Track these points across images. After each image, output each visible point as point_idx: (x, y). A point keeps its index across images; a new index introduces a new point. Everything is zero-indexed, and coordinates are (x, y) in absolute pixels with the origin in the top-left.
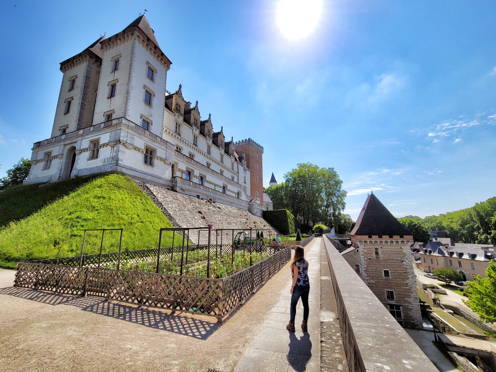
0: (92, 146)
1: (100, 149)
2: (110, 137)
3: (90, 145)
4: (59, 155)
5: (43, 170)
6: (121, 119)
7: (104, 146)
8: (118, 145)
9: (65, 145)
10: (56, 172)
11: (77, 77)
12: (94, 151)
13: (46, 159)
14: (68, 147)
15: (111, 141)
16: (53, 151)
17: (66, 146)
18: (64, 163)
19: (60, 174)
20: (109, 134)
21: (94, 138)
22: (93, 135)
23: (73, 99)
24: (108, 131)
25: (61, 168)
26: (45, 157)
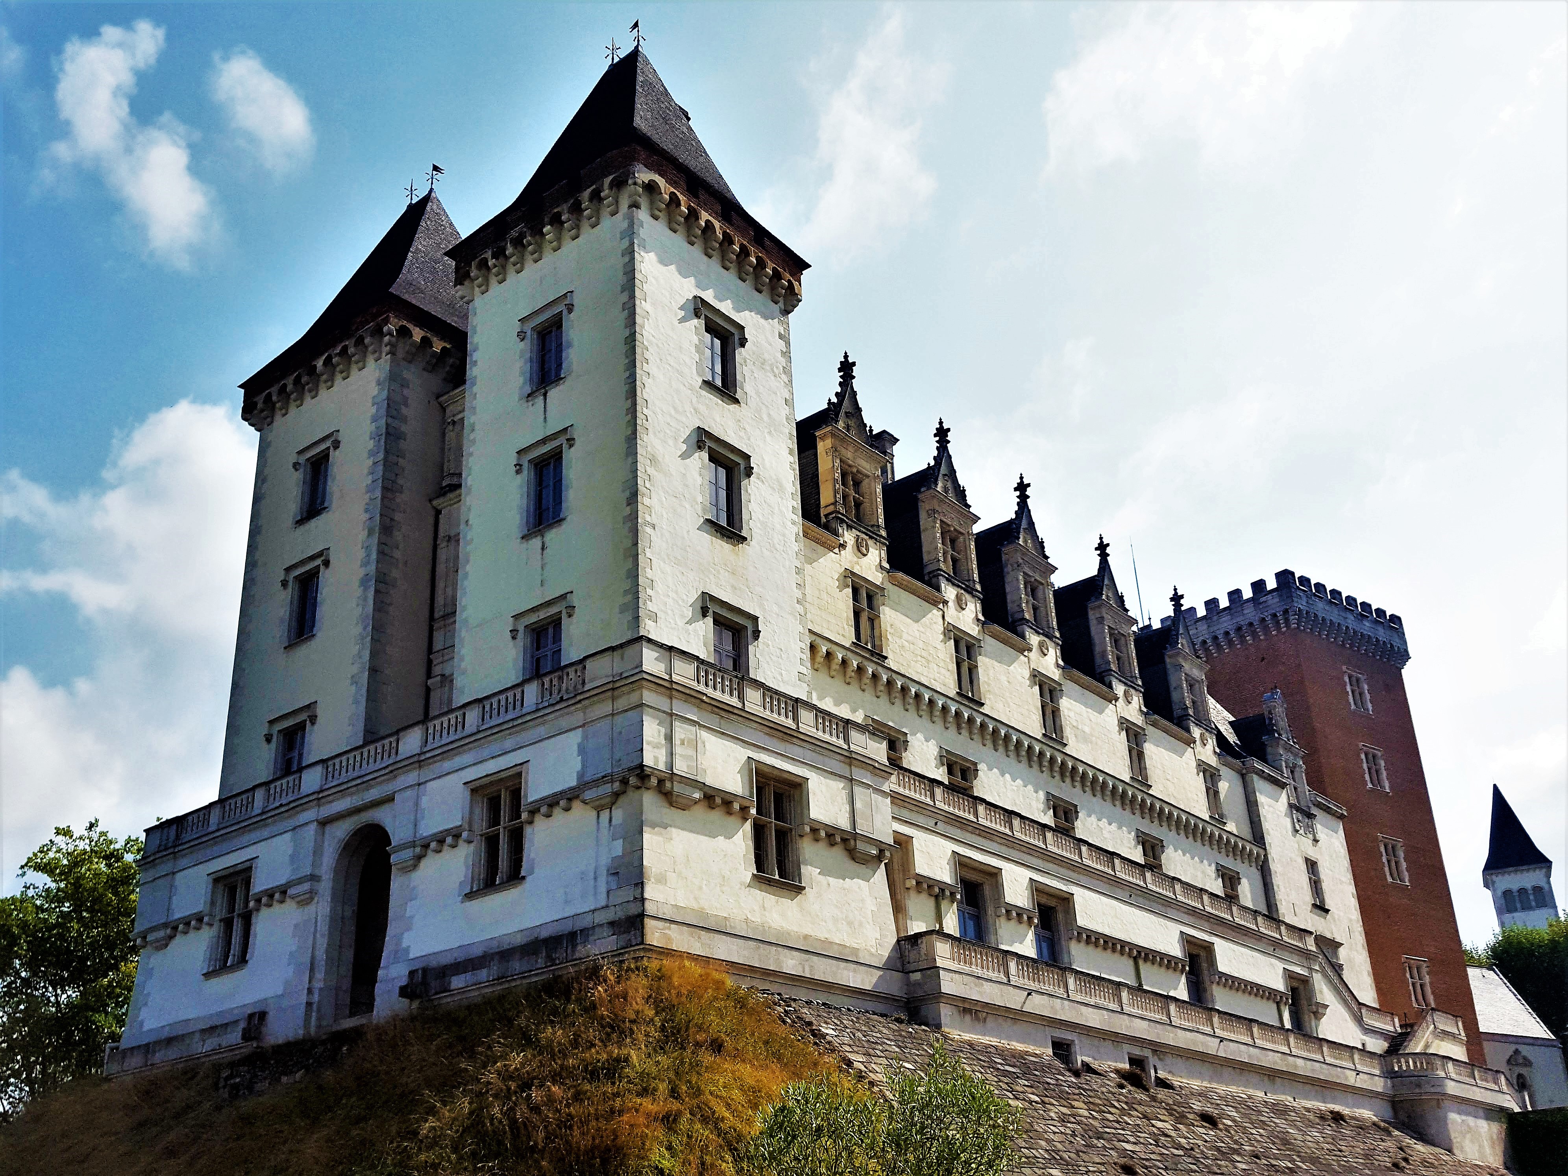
0: (481, 812)
1: (528, 830)
2: (582, 750)
3: (471, 813)
4: (300, 881)
5: (208, 975)
6: (630, 651)
7: (551, 806)
8: (632, 795)
9: (324, 823)
10: (287, 983)
11: (336, 445)
12: (492, 842)
13: (221, 912)
14: (342, 831)
15: (588, 778)
16: (259, 863)
17: (328, 828)
18: (323, 927)
19: (310, 991)
20: (574, 739)
21: (491, 767)
22: (486, 753)
23: (327, 563)
24: (564, 723)
25: (313, 958)
26: (213, 903)
